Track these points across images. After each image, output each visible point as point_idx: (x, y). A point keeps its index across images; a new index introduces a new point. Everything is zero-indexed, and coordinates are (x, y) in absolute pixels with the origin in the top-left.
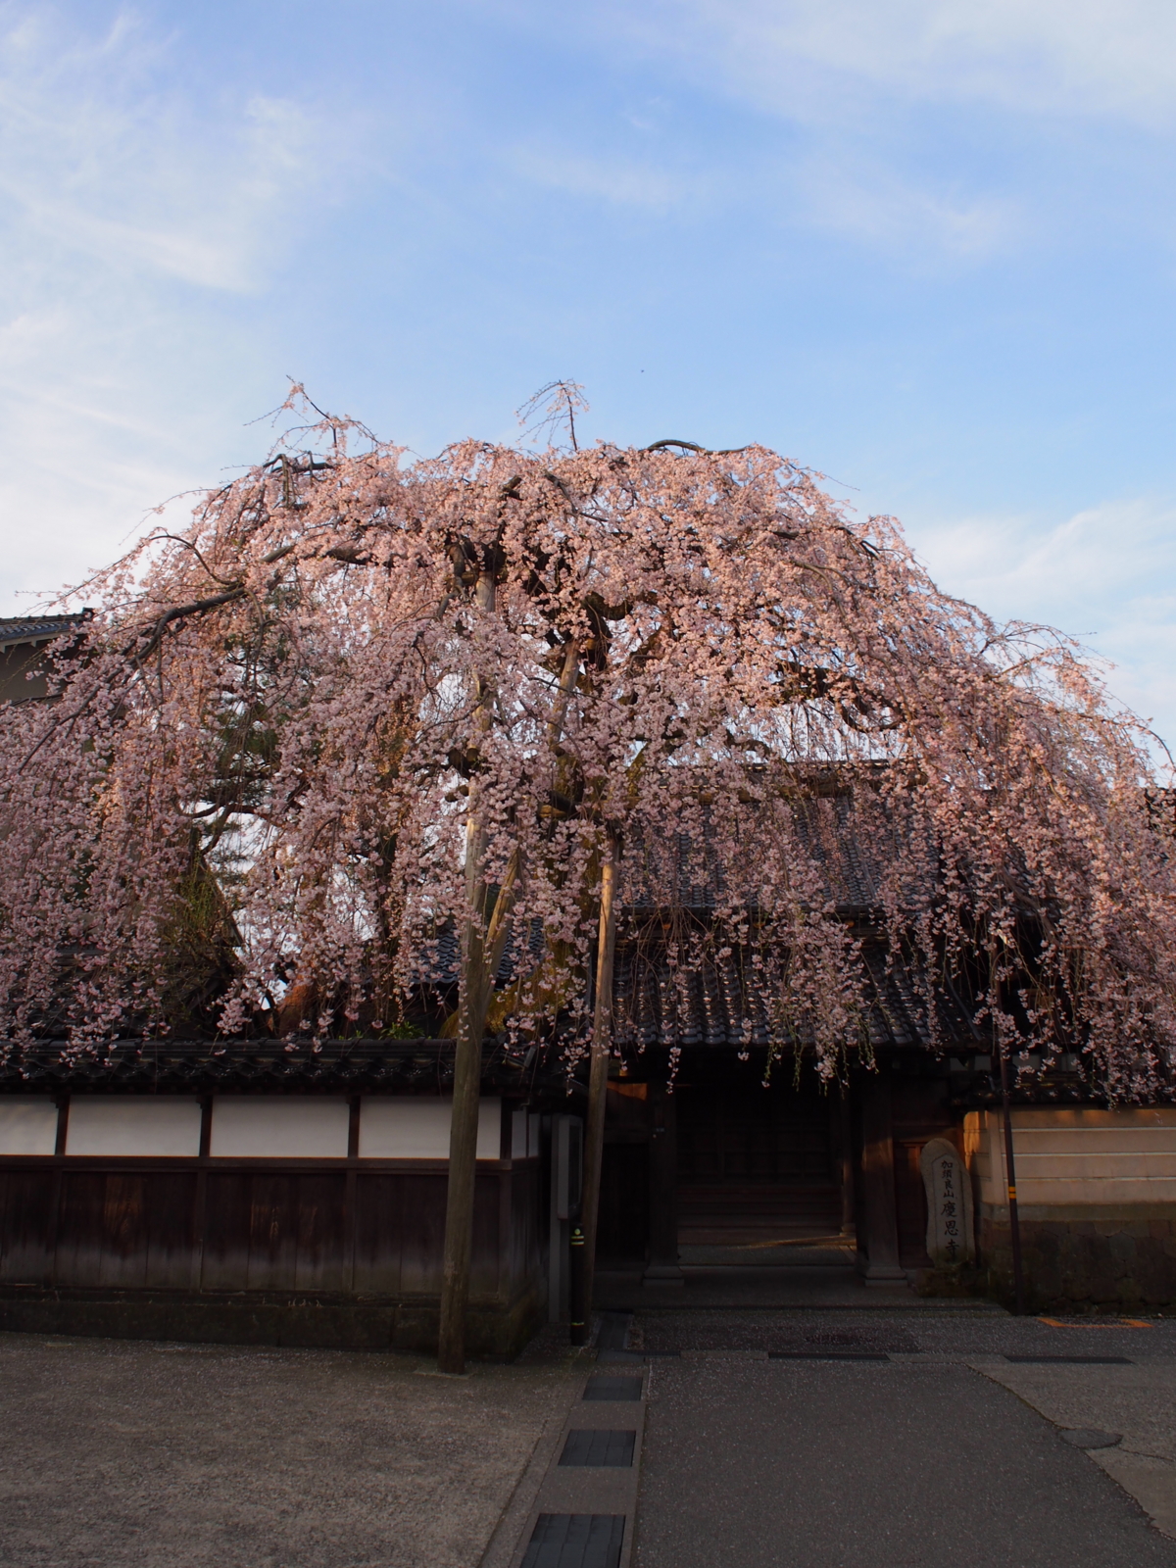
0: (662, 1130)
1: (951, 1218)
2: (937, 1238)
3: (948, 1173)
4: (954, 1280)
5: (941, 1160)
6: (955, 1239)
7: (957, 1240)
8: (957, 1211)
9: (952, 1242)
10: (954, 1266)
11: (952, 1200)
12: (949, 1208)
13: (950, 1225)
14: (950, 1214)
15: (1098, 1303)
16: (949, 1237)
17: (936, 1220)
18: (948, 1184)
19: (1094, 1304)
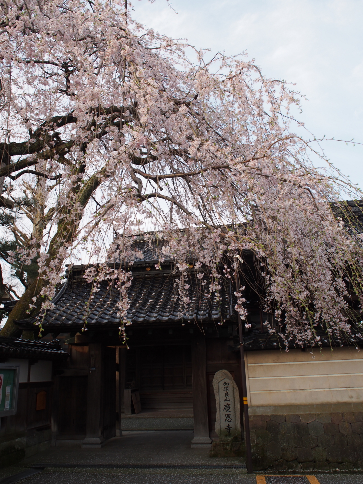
0: (94, 369)
1: (228, 413)
2: (221, 424)
3: (226, 388)
4: (228, 447)
5: (223, 381)
6: (230, 424)
7: (232, 424)
8: (231, 409)
9: (228, 426)
10: (230, 439)
11: (229, 403)
12: (227, 407)
13: (228, 416)
14: (228, 410)
15: (302, 463)
16: (227, 423)
17: (220, 415)
18: (227, 394)
19: (299, 463)
